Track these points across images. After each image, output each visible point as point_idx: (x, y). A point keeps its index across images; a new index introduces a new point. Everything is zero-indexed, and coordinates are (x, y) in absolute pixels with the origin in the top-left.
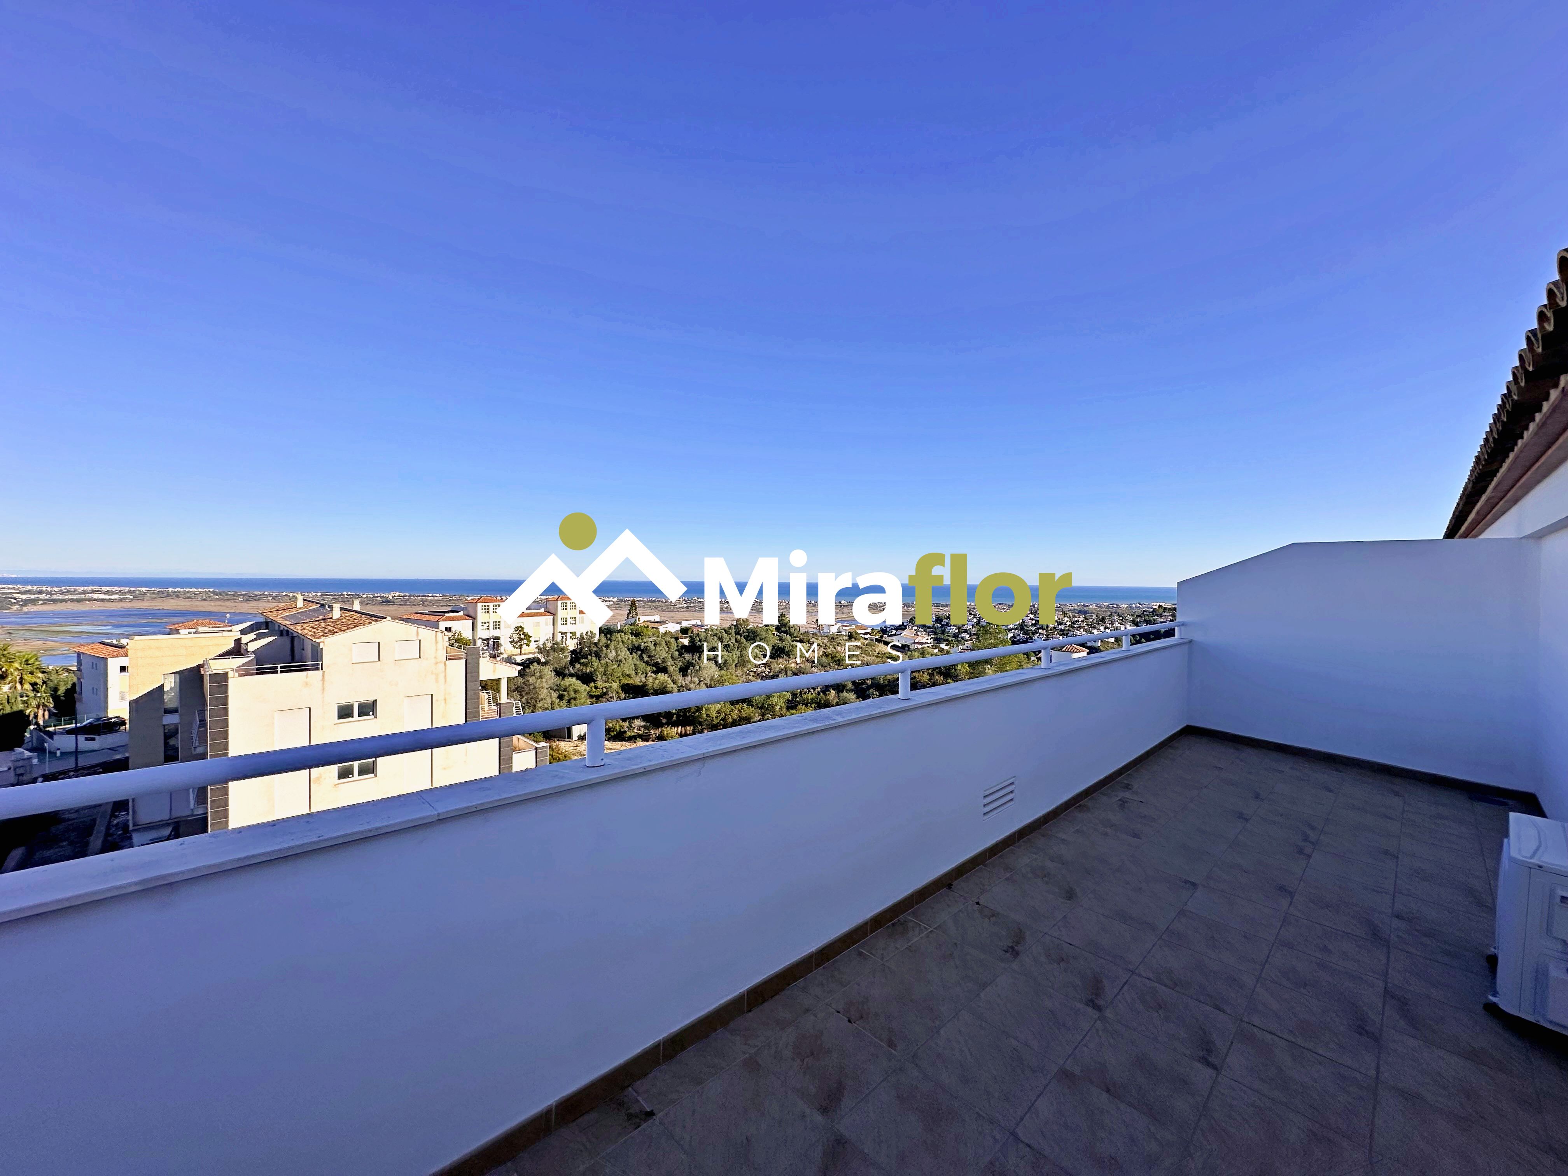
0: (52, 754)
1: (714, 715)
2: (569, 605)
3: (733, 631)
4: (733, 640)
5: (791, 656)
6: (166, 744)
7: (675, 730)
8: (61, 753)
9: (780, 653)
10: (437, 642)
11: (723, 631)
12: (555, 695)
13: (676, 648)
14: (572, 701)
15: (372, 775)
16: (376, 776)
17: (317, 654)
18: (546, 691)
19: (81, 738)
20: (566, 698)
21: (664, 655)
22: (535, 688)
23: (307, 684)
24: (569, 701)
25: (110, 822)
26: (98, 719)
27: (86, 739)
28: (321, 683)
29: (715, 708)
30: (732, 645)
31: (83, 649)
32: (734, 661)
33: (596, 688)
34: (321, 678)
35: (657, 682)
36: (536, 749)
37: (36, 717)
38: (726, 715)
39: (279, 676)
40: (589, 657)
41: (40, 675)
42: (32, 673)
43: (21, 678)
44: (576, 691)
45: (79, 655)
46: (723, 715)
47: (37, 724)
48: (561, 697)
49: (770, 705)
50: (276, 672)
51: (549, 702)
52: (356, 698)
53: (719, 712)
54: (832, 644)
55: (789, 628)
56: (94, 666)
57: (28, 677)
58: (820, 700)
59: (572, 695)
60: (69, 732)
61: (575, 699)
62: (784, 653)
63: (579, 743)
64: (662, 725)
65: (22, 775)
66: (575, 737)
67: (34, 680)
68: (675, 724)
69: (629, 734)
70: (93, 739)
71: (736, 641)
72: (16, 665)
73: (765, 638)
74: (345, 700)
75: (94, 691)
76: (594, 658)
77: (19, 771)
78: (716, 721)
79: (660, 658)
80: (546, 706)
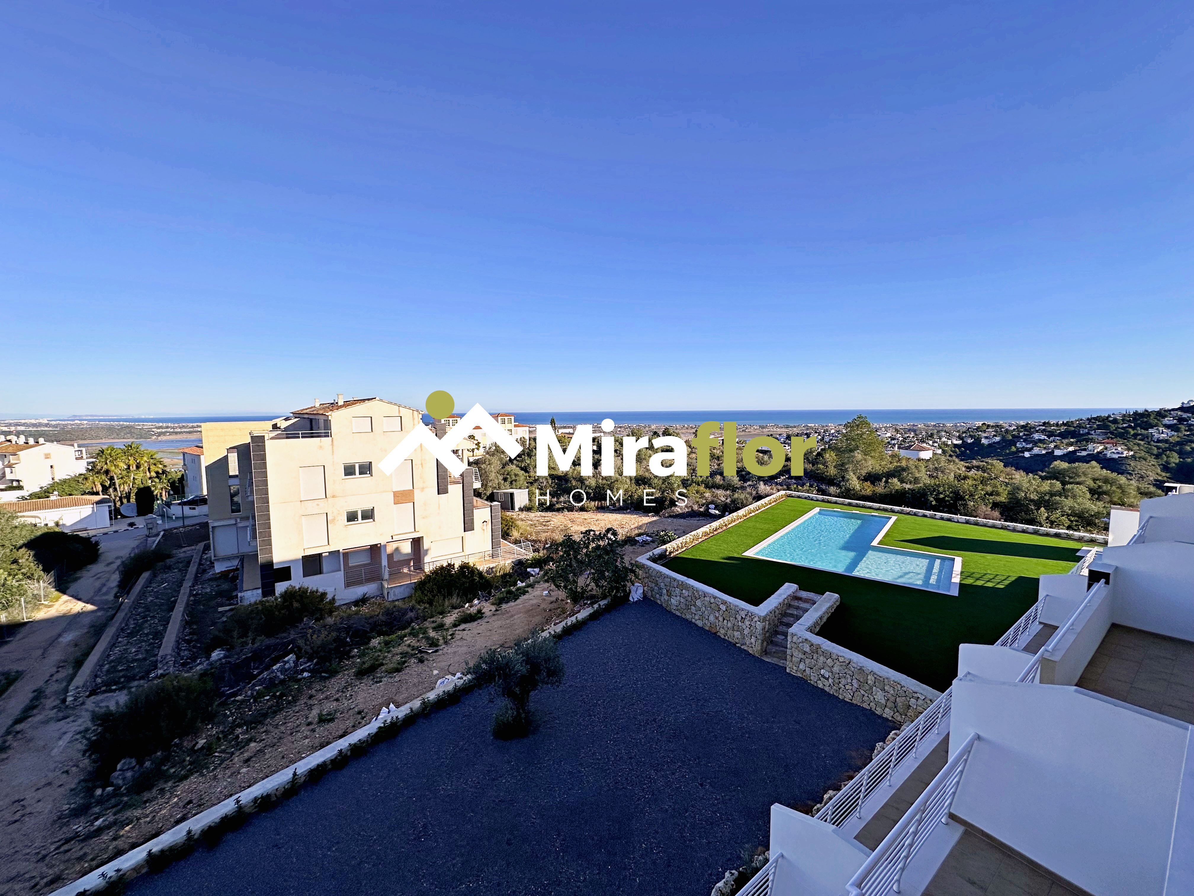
0: (169, 518)
2: (506, 420)
6: (232, 500)
7: (593, 503)
8: (176, 518)
10: (414, 419)
12: (501, 478)
14: (514, 482)
15: (371, 520)
16: (374, 521)
17: (327, 424)
18: (493, 474)
19: (186, 508)
20: (509, 480)
22: (486, 472)
23: (321, 447)
24: (511, 483)
25: (201, 556)
26: (197, 496)
27: (190, 508)
28: (331, 447)
31: (186, 451)
33: (530, 477)
34: (330, 443)
35: (576, 472)
36: (491, 506)
37: (161, 496)
38: (632, 493)
39: (301, 440)
40: (523, 456)
41: (160, 466)
42: (155, 464)
43: (149, 469)
44: (516, 475)
45: (184, 454)
46: (630, 493)
47: (162, 500)
48: (505, 480)
50: (299, 437)
51: (497, 482)
52: (357, 459)
53: (626, 491)
56: (193, 461)
57: (153, 467)
58: (708, 483)
59: (514, 478)
60: (179, 504)
61: (516, 481)
63: (520, 513)
64: (583, 500)
65: (151, 529)
66: (517, 509)
67: (156, 469)
68: (593, 499)
69: (557, 506)
70: (194, 509)
72: (145, 459)
74: (350, 461)
75: (194, 478)
76: (526, 458)
77: (150, 526)
78: (624, 498)
80: (495, 486)
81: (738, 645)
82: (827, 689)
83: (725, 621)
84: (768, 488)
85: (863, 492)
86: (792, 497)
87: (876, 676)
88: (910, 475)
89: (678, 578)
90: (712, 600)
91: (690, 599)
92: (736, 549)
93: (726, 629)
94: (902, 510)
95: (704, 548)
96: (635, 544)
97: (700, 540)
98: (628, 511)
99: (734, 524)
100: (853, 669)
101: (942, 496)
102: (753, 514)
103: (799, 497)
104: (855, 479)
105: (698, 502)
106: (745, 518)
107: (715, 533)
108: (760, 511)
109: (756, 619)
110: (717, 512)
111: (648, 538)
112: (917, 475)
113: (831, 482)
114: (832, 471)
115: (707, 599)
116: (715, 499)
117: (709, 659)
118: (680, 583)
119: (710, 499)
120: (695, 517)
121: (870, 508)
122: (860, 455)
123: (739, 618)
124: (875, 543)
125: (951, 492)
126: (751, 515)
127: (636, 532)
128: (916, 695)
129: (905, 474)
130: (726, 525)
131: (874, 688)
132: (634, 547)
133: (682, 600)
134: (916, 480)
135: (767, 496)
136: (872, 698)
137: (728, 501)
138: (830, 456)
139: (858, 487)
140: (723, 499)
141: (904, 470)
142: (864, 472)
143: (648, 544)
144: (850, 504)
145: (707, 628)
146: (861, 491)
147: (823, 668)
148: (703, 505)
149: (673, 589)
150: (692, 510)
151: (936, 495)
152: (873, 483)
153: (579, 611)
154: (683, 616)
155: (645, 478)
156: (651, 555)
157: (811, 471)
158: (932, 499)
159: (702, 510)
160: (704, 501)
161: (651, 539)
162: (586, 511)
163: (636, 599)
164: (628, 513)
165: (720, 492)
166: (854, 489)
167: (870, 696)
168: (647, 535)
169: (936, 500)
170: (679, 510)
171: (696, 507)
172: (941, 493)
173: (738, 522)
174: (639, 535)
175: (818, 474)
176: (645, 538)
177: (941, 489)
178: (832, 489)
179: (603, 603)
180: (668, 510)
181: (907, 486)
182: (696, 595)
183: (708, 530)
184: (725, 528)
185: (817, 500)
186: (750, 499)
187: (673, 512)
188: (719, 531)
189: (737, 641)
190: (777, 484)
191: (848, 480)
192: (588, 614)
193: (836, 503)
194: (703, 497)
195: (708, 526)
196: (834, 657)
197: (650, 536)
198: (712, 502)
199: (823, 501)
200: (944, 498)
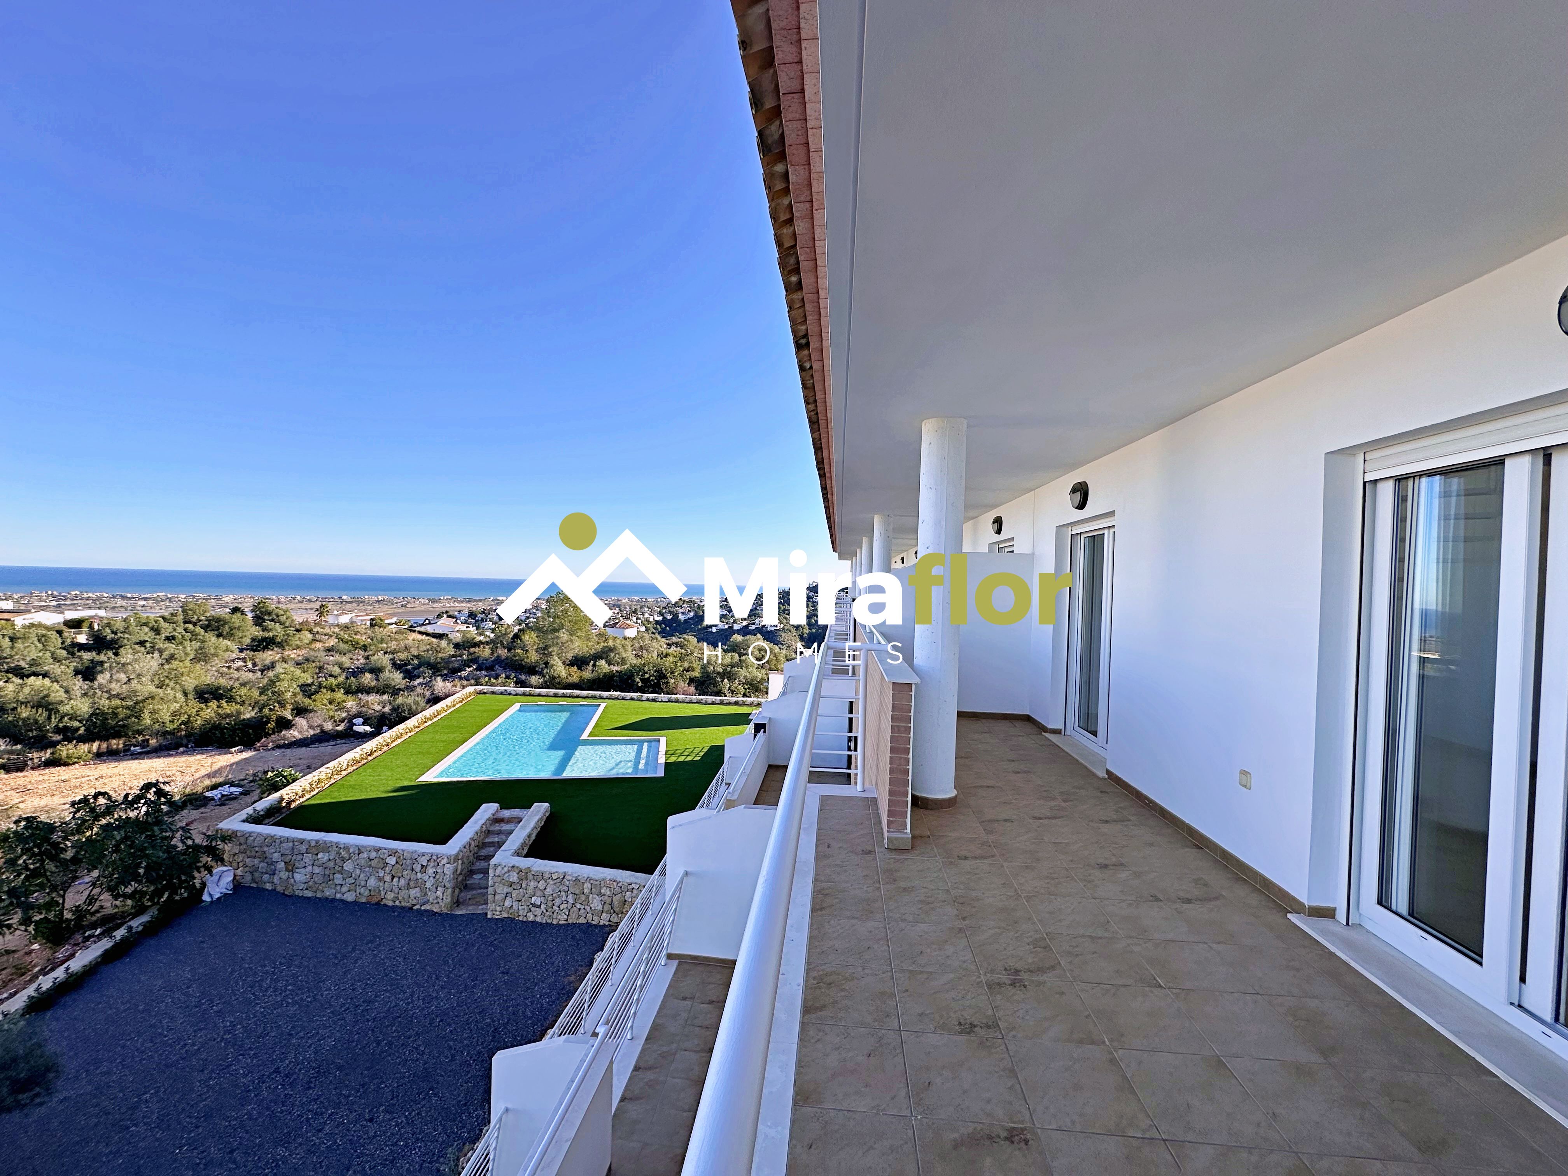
1: (167, 718)
3: (180, 618)
4: (180, 630)
5: (287, 648)
7: (84, 748)
9: (268, 644)
11: (161, 619)
13: (61, 646)
21: (34, 654)
29: (168, 708)
30: (180, 636)
32: (187, 654)
38: (190, 716)
46: (184, 718)
49: (276, 692)
53: (175, 714)
54: (347, 632)
55: (278, 616)
58: (350, 686)
62: (274, 643)
64: (54, 744)
68: (83, 739)
71: (186, 630)
73: (240, 627)
78: (170, 727)
79: (23, 660)
81: (415, 908)
82: (538, 919)
83: (395, 880)
84: (449, 685)
85: (570, 680)
86: (484, 693)
87: (592, 881)
88: (617, 656)
89: (309, 838)
90: (373, 855)
91: (331, 864)
92: (406, 775)
93: (396, 891)
94: (611, 695)
95: (352, 783)
96: (205, 805)
97: (344, 773)
98: (182, 749)
99: (399, 741)
100: (567, 883)
101: (647, 676)
102: (429, 723)
103: (493, 693)
104: (560, 664)
105: (332, 717)
106: (417, 730)
107: (370, 758)
108: (439, 717)
109: (445, 861)
110: (368, 728)
111: (233, 789)
112: (624, 655)
113: (532, 670)
114: (533, 657)
115: (365, 855)
116: (364, 709)
117: (372, 942)
118: (313, 844)
119: (354, 711)
120: (328, 741)
121: (578, 697)
122: (565, 635)
123: (418, 868)
124: (585, 736)
125: (656, 671)
126: (426, 724)
127: (207, 782)
128: (630, 887)
129: (612, 655)
130: (388, 745)
131: (591, 896)
132: (203, 810)
133: (317, 870)
134: (623, 661)
135: (447, 696)
136: (588, 909)
137: (387, 709)
138: (530, 638)
139: (564, 674)
140: (378, 708)
141: (611, 650)
142: (570, 656)
143: (235, 798)
144: (556, 695)
145: (364, 900)
146: (567, 678)
147: (534, 895)
148: (342, 721)
149: (300, 857)
150: (322, 731)
151: (642, 676)
152: (579, 668)
153: (72, 956)
154: (319, 895)
155: (219, 688)
156: (251, 812)
157: (507, 658)
158: (638, 680)
159: (340, 728)
160: (344, 715)
161: (240, 790)
162: (66, 764)
163: (217, 896)
164: (183, 753)
165: (372, 698)
166: (559, 677)
167: (586, 907)
168: (232, 784)
169: (642, 680)
170: (296, 734)
171: (329, 726)
172: (647, 673)
173: (406, 737)
174: (214, 787)
175: (516, 661)
176: (226, 790)
177: (646, 669)
178: (534, 679)
179: (136, 923)
180: (274, 737)
181: (615, 668)
182: (342, 855)
183: (358, 756)
184: (386, 748)
185: (516, 695)
186: (422, 703)
187: (284, 738)
188: (376, 754)
189: (415, 902)
190: (461, 678)
191: (552, 666)
192: (99, 952)
193: (539, 695)
194: (340, 709)
195: (358, 749)
196: (546, 876)
197: (238, 786)
198: (358, 715)
199: (524, 694)
200: (649, 677)
